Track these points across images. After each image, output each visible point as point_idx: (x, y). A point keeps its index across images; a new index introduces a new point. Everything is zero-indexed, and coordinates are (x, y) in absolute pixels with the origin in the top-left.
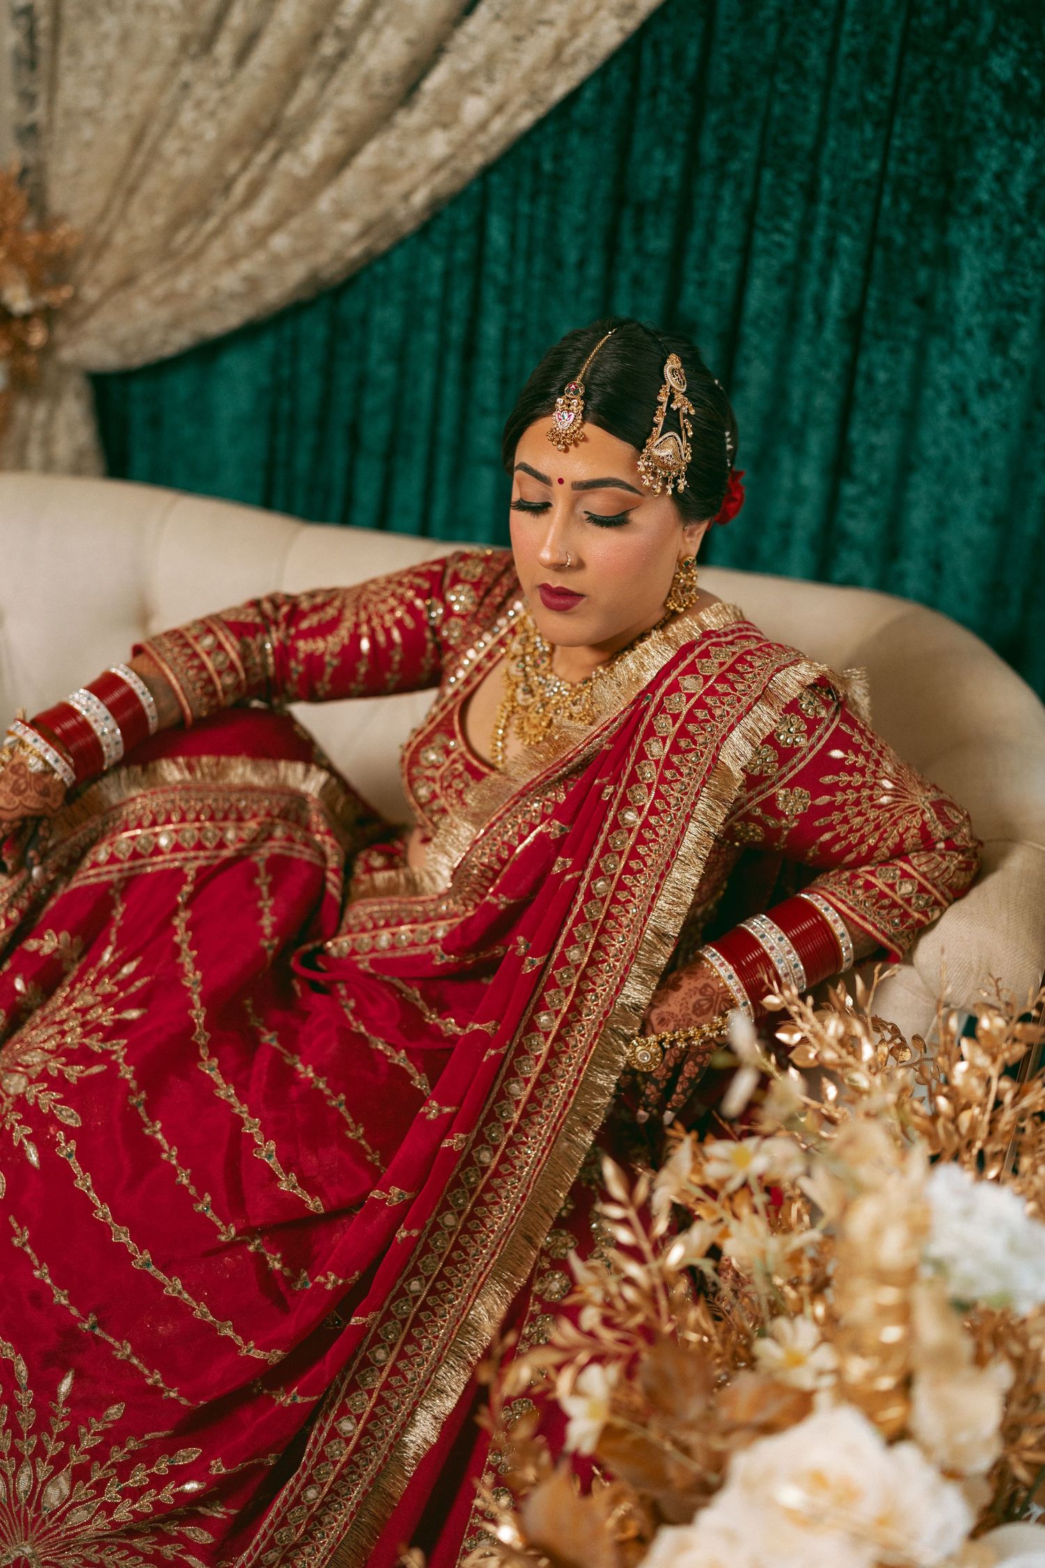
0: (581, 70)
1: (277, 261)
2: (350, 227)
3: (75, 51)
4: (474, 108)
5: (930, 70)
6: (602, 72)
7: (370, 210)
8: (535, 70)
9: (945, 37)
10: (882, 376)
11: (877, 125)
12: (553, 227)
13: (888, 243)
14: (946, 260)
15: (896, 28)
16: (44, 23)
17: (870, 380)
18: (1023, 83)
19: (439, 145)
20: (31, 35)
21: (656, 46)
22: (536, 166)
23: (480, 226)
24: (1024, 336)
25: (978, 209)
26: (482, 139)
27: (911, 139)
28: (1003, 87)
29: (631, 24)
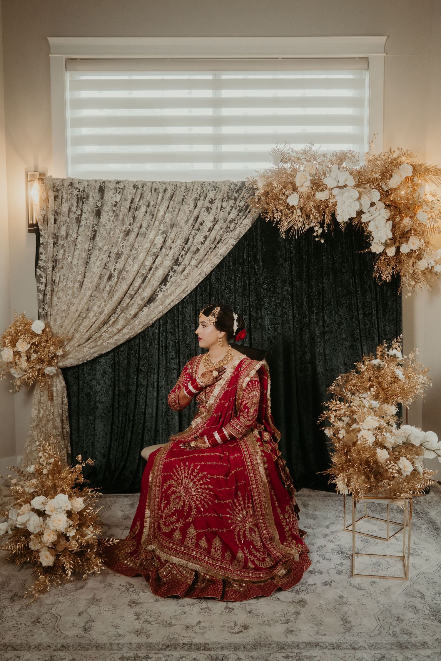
0: (188, 293)
1: (124, 335)
2: (140, 327)
3: (59, 298)
4: (168, 301)
5: (254, 288)
6: (191, 293)
7: (145, 323)
8: (180, 294)
9: (256, 283)
10: (257, 339)
11: (247, 297)
12: (183, 321)
13: (253, 316)
14: (262, 318)
15: (247, 282)
16: (49, 293)
17: (255, 340)
18: (270, 289)
19: (161, 308)
21: (200, 287)
22: (178, 310)
23: (166, 322)
24: (280, 328)
25: (266, 309)
26: (169, 307)
27: (254, 299)
28: (265, 289)
29: (197, 284)
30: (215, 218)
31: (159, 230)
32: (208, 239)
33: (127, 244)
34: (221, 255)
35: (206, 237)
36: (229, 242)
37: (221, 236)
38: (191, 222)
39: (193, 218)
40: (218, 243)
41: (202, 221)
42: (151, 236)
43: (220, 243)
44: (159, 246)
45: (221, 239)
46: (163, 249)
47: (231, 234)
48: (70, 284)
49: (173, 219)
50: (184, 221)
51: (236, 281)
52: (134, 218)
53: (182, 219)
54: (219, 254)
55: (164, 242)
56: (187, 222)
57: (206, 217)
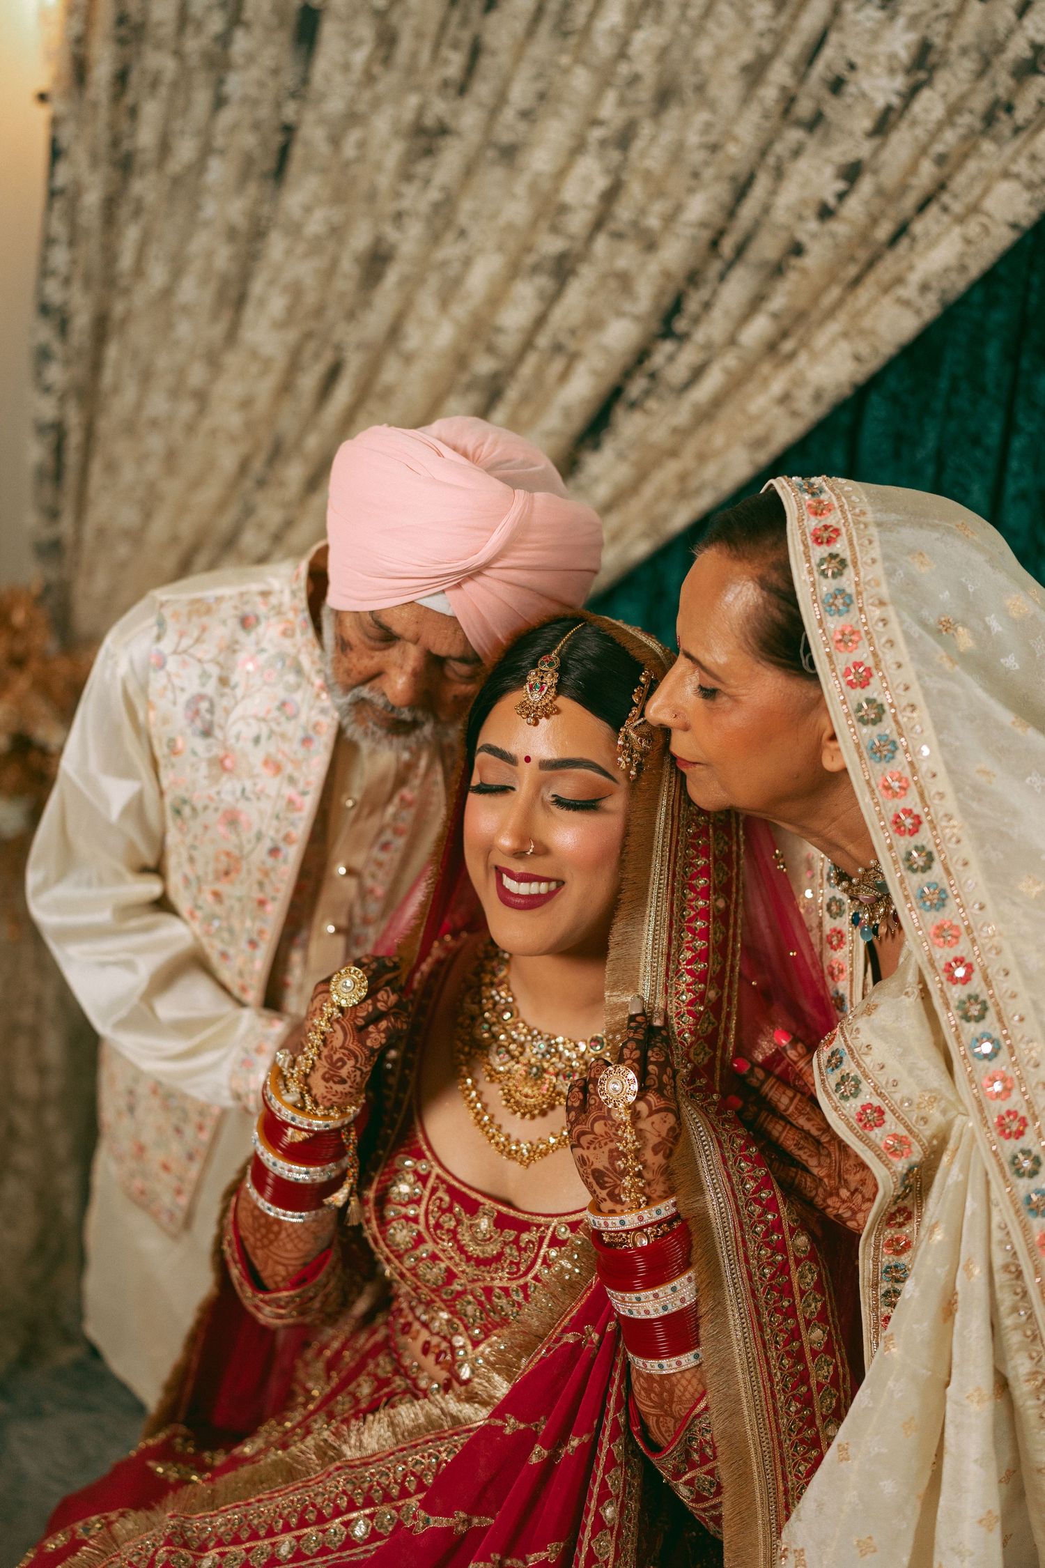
3: (112, 467)
16: (74, 439)
20: (58, 450)
30: (925, 48)
31: (595, 122)
32: (866, 185)
33: (418, 200)
34: (925, 288)
35: (852, 173)
36: (989, 204)
37: (941, 160)
38: (780, 73)
39: (793, 49)
40: (922, 207)
41: (841, 68)
42: (541, 160)
43: (934, 210)
44: (577, 222)
45: (942, 186)
46: (601, 244)
47: (1009, 150)
48: (158, 404)
49: (676, 53)
50: (730, 66)
51: (1003, 464)
52: (476, 51)
53: (720, 53)
54: (915, 278)
55: (611, 195)
56: (755, 72)
57: (875, 36)
